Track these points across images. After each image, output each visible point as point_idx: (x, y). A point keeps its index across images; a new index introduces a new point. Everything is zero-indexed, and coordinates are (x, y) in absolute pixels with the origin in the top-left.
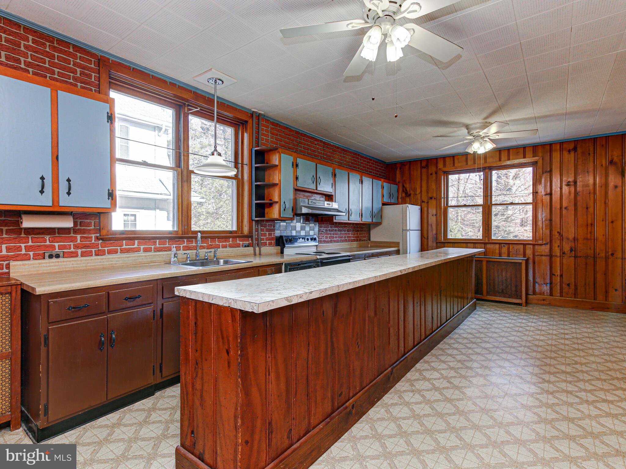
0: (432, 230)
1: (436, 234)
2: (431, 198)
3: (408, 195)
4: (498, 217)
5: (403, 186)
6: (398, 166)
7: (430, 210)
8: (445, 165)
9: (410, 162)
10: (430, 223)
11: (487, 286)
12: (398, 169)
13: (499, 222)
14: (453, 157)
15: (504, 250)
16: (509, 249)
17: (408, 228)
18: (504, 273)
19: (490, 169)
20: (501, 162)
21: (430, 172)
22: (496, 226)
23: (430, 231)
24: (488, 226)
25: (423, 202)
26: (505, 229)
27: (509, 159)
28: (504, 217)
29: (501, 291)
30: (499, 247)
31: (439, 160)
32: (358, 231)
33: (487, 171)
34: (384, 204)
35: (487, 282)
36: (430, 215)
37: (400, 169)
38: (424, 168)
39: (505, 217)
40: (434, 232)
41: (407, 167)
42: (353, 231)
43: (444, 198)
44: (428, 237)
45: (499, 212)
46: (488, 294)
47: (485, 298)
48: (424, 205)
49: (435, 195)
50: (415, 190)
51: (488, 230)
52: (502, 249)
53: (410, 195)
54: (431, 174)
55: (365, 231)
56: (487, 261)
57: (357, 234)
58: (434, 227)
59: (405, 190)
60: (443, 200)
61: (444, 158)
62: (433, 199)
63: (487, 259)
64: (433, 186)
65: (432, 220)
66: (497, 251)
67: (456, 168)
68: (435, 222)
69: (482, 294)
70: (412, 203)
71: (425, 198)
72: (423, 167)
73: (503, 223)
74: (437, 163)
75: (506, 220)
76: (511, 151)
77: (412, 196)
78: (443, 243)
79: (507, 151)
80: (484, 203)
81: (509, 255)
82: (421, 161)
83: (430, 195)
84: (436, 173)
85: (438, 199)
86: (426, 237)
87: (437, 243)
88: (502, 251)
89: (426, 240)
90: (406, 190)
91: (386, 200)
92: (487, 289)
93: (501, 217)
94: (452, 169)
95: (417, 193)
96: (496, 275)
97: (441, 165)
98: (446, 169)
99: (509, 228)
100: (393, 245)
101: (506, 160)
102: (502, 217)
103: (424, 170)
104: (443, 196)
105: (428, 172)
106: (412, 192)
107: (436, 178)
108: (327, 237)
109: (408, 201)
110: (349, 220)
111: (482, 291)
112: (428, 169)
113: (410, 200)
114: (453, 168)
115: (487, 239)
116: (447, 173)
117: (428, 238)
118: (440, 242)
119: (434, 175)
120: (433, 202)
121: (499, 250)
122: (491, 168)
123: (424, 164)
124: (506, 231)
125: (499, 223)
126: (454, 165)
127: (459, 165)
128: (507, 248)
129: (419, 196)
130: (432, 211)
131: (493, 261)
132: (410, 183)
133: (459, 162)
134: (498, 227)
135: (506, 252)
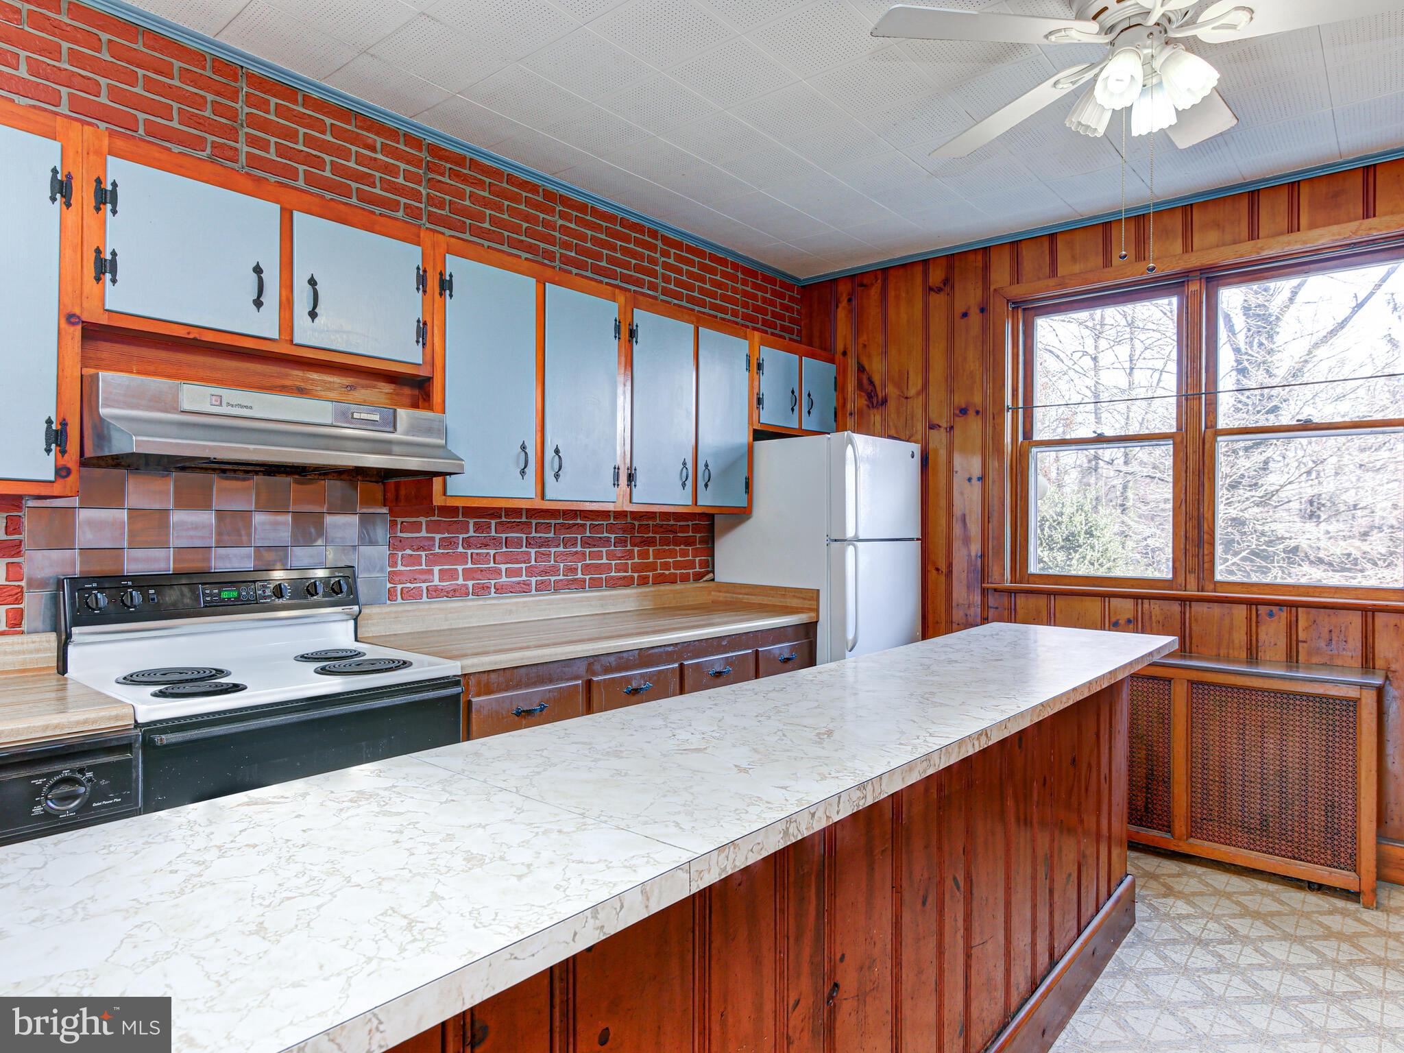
0: (967, 540)
1: (982, 556)
2: (964, 411)
3: (875, 400)
4: (1241, 492)
5: (861, 369)
6: (844, 289)
7: (958, 460)
8: (1017, 277)
9: (885, 271)
10: (957, 511)
11: (1191, 791)
12: (844, 303)
13: (1243, 507)
14: (1052, 237)
15: (1273, 633)
16: (1292, 627)
17: (850, 533)
18: (1271, 745)
19: (1209, 280)
20: (1260, 243)
21: (959, 308)
22: (1234, 519)
23: (957, 545)
24: (1199, 527)
25: (932, 427)
26: (1260, 528)
27: (1294, 227)
28: (1258, 494)
29: (1255, 823)
30: (1249, 619)
31: (994, 256)
32: (650, 542)
33: (1194, 287)
34: (761, 434)
35: (1191, 778)
36: (958, 480)
37: (850, 300)
38: (939, 290)
39: (1261, 492)
40: (975, 548)
41: (874, 292)
42: (620, 542)
43: (1015, 410)
44: (950, 565)
45: (1242, 476)
46: (1195, 830)
47: (1184, 848)
48: (938, 440)
49: (977, 399)
50: (902, 380)
51: (1200, 543)
52: (1263, 630)
53: (884, 401)
54: (965, 315)
55: (689, 542)
56: (1192, 683)
57: (644, 555)
58: (975, 529)
59: (865, 381)
60: (1008, 416)
61: (1015, 246)
62: (971, 412)
63: (1194, 676)
64: (972, 362)
65: (967, 498)
66: (1240, 637)
67: (1062, 285)
68: (977, 509)
69: (1168, 828)
70: (893, 432)
71: (938, 411)
72: (931, 289)
73: (1256, 510)
74: (986, 268)
75: (1263, 502)
76: (1305, 190)
77: (892, 404)
78: (1009, 592)
79: (1284, 196)
80: (1179, 428)
81: (1292, 658)
82: (925, 263)
83: (959, 400)
84: (982, 310)
85: (991, 414)
86: (943, 568)
87: (984, 592)
88: (1262, 637)
89: (943, 578)
90: (871, 382)
91: (769, 417)
92: (1191, 805)
93: (1248, 494)
94: (1048, 288)
95: (912, 392)
96: (1234, 748)
97: (1000, 275)
98: (1018, 291)
99: (1274, 526)
100: (795, 602)
101: (1282, 234)
102: (1253, 493)
103: (937, 300)
104: (1008, 401)
105: (951, 307)
106: (891, 390)
107: (984, 329)
108: (445, 575)
109: (878, 425)
110: (543, 498)
111: (1168, 812)
112: (952, 295)
113: (883, 420)
114: (1052, 282)
115: (1192, 580)
116: (1028, 310)
117: (949, 573)
118: (995, 590)
119: (975, 318)
120: (974, 426)
121: (1249, 633)
122: (1213, 277)
123: (936, 277)
124: (1263, 534)
125: (1242, 511)
126: (1053, 271)
127: (1077, 268)
128: (1283, 623)
129: (917, 404)
130: (968, 464)
131: (1220, 685)
132: (885, 353)
133: (1074, 259)
134: (1238, 522)
135: (1282, 642)
